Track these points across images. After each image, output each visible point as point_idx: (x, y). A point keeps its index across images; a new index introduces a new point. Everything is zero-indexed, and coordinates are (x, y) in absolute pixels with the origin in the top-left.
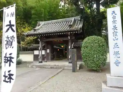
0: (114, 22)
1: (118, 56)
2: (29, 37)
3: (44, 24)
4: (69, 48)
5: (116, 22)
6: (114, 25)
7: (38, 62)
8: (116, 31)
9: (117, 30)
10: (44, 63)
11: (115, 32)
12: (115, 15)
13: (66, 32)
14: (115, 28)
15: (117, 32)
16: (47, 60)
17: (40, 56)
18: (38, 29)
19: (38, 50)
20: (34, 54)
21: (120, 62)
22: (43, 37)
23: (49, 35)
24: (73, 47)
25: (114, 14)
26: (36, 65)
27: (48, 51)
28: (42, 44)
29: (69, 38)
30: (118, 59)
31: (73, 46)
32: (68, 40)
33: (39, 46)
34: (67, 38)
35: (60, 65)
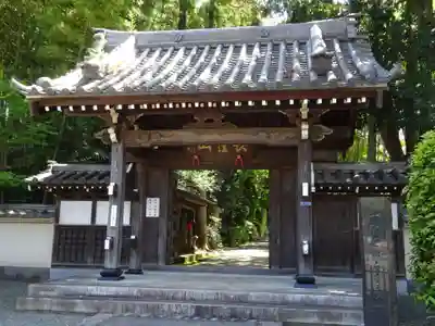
4: (305, 193)
7: (97, 273)
16: (144, 259)
17: (110, 234)
20: (57, 220)
24: (313, 189)
27: (153, 208)
29: (305, 134)
33: (108, 174)
34: (291, 135)
35: (253, 296)
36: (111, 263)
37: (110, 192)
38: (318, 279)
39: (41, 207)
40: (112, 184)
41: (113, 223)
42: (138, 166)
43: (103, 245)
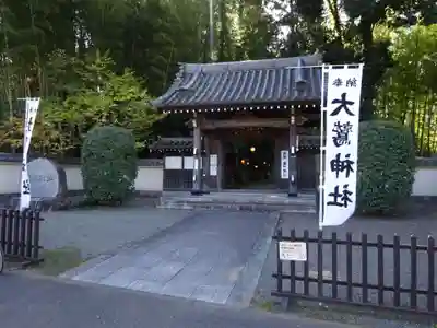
3: (202, 73)
7: (189, 193)
13: (288, 103)
16: (210, 186)
17: (195, 174)
20: (164, 167)
24: (297, 150)
29: (293, 121)
32: (287, 126)
33: (192, 142)
35: (266, 200)
36: (196, 187)
37: (195, 153)
38: (299, 195)
39: (156, 160)
40: (195, 148)
41: (196, 168)
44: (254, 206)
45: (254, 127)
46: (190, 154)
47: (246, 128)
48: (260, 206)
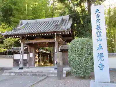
0: (98, 21)
1: (102, 58)
2: (8, 37)
3: (27, 23)
4: (56, 51)
5: (100, 21)
6: (98, 24)
7: (18, 68)
8: (99, 30)
9: (101, 29)
10: (25, 70)
11: (98, 32)
12: (99, 14)
13: (51, 32)
14: (99, 27)
15: (101, 32)
16: (30, 65)
17: (20, 61)
18: (19, 29)
19: (19, 53)
20: (14, 58)
21: (104, 66)
22: (25, 38)
23: (32, 35)
24: (60, 51)
25: (97, 13)
26: (15, 72)
27: (31, 55)
28: (24, 47)
29: (56, 40)
30: (102, 62)
31: (61, 49)
32: (54, 42)
33: (20, 49)
34: (54, 40)
35: (44, 72)
36: (21, 66)
37: (20, 52)
40: (21, 51)
41: (21, 58)
42: (28, 47)
43: (19, 63)
44: (38, 74)
45: (45, 43)
46: (17, 53)
47: (42, 43)
48: (40, 74)
